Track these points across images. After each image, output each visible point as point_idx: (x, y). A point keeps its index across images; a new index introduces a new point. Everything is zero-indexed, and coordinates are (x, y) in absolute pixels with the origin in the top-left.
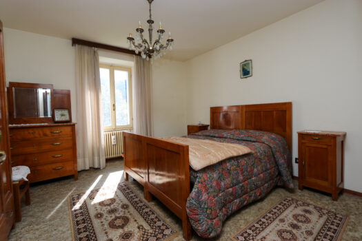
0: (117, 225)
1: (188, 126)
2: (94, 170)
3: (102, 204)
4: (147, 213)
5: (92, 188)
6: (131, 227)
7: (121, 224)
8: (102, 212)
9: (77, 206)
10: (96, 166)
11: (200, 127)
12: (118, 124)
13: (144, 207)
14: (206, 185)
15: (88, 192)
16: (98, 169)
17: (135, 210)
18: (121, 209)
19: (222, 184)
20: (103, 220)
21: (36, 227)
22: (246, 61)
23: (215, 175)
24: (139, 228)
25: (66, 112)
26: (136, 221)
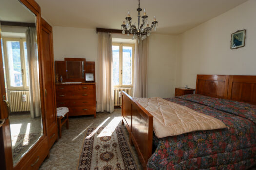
0: (105, 158)
1: (176, 89)
2: (106, 113)
3: (102, 139)
4: (126, 154)
5: (101, 126)
6: (113, 163)
7: (107, 158)
8: (100, 145)
9: (89, 137)
10: (108, 111)
11: (185, 91)
12: (123, 84)
13: (126, 149)
14: (166, 153)
15: (98, 128)
16: (109, 113)
17: (120, 150)
18: (111, 146)
19: (186, 153)
20: (98, 151)
21: (66, 145)
22: (238, 31)
23: (178, 145)
24: (117, 165)
25: (92, 75)
26: (117, 159)
